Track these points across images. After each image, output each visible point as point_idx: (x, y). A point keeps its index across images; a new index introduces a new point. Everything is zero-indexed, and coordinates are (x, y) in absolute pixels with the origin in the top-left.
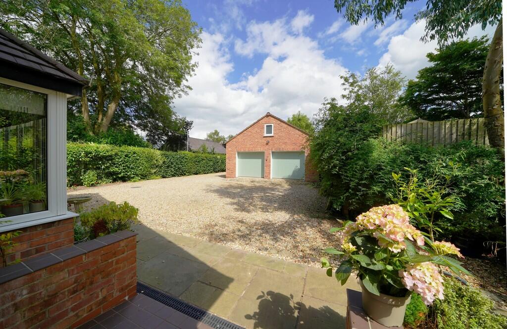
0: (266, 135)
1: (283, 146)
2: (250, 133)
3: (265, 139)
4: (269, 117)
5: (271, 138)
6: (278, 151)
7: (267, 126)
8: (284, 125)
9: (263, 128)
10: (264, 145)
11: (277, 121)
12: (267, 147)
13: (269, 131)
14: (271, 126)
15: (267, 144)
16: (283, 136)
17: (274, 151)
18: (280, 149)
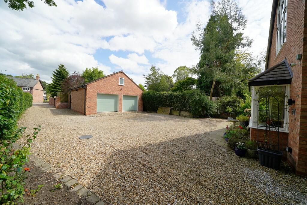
0: (120, 84)
1: (129, 93)
2: (109, 81)
3: (119, 86)
4: (122, 74)
5: (123, 87)
6: (127, 95)
7: (120, 79)
8: (130, 80)
9: (118, 79)
10: (119, 90)
11: (126, 77)
12: (121, 92)
13: (122, 82)
14: (123, 79)
15: (121, 90)
16: (129, 87)
17: (124, 95)
18: (127, 94)
